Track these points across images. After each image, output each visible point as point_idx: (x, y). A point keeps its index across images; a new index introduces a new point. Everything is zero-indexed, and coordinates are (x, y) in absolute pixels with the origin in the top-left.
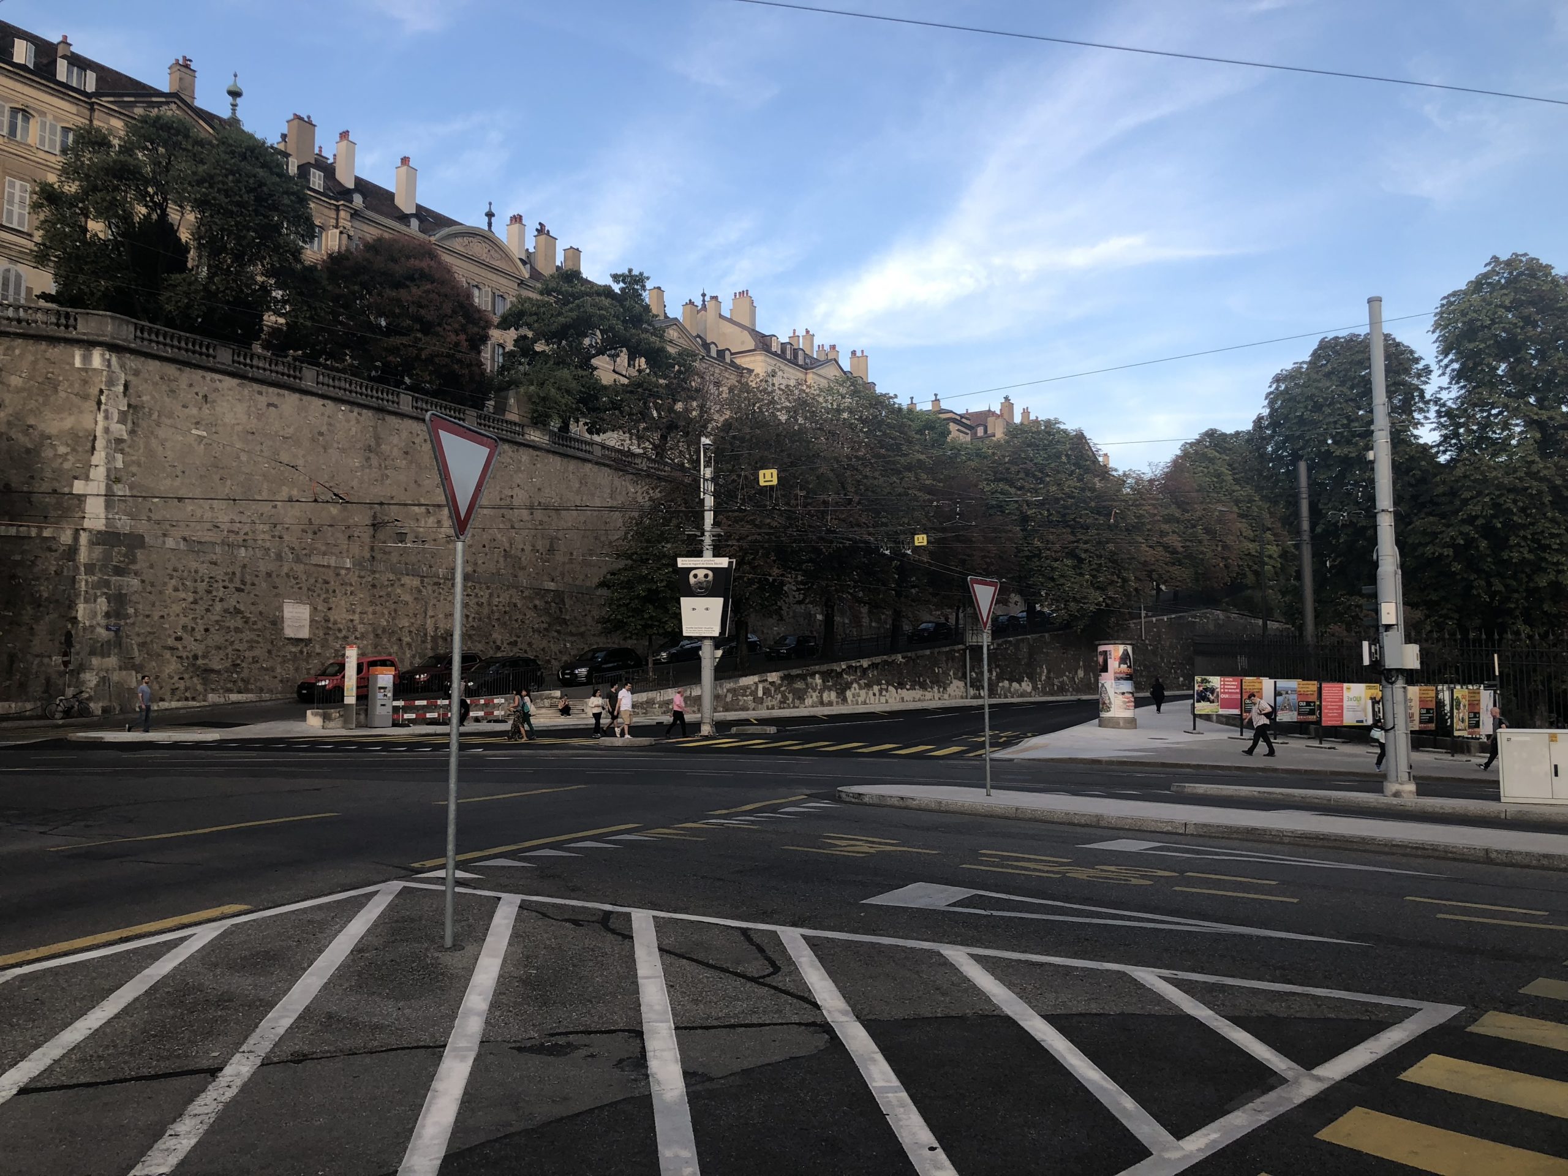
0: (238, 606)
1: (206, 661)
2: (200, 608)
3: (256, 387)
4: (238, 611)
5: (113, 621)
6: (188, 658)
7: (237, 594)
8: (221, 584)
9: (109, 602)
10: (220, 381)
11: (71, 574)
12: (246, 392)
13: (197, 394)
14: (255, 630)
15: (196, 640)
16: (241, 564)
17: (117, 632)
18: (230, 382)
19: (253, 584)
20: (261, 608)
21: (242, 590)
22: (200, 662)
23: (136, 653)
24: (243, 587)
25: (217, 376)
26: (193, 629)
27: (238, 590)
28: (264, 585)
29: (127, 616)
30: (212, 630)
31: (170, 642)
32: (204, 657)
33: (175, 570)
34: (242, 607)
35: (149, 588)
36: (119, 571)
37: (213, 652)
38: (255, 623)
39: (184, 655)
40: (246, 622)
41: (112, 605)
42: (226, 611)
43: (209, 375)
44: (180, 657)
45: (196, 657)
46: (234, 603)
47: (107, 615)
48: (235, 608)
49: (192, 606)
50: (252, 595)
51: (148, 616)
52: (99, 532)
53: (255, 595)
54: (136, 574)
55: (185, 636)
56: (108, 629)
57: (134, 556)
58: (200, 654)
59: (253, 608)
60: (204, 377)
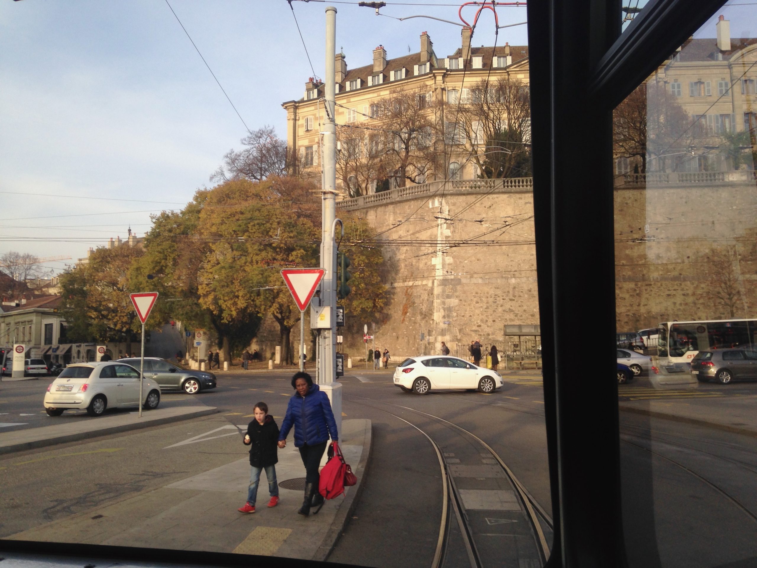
0: (511, 308)
1: (494, 336)
2: (490, 311)
3: (518, 196)
4: (511, 311)
5: (446, 320)
6: (484, 335)
7: (510, 302)
8: (501, 298)
9: (444, 311)
10: (497, 197)
11: (432, 300)
12: (512, 200)
13: (485, 207)
14: (521, 320)
15: (488, 326)
16: (513, 287)
17: (449, 324)
18: (505, 196)
19: (520, 296)
20: (525, 308)
21: (514, 300)
22: (490, 337)
23: (458, 334)
24: (513, 298)
25: (495, 196)
26: (487, 321)
27: (511, 300)
28: (526, 296)
29: (453, 317)
30: (497, 320)
31: (475, 328)
32: (493, 334)
33: (477, 293)
34: (513, 308)
35: (464, 303)
36: (448, 297)
37: (498, 331)
38: (521, 316)
39: (482, 334)
40: (516, 316)
41: (446, 312)
42: (504, 311)
43: (491, 196)
44: (480, 335)
45: (488, 335)
46: (509, 307)
47: (444, 317)
48: (510, 309)
49: (486, 310)
50: (519, 302)
51: (463, 316)
52: (440, 280)
53: (522, 302)
54: (457, 297)
55: (482, 324)
56: (445, 323)
57: (456, 289)
58: (490, 332)
59: (519, 308)
60: (488, 198)
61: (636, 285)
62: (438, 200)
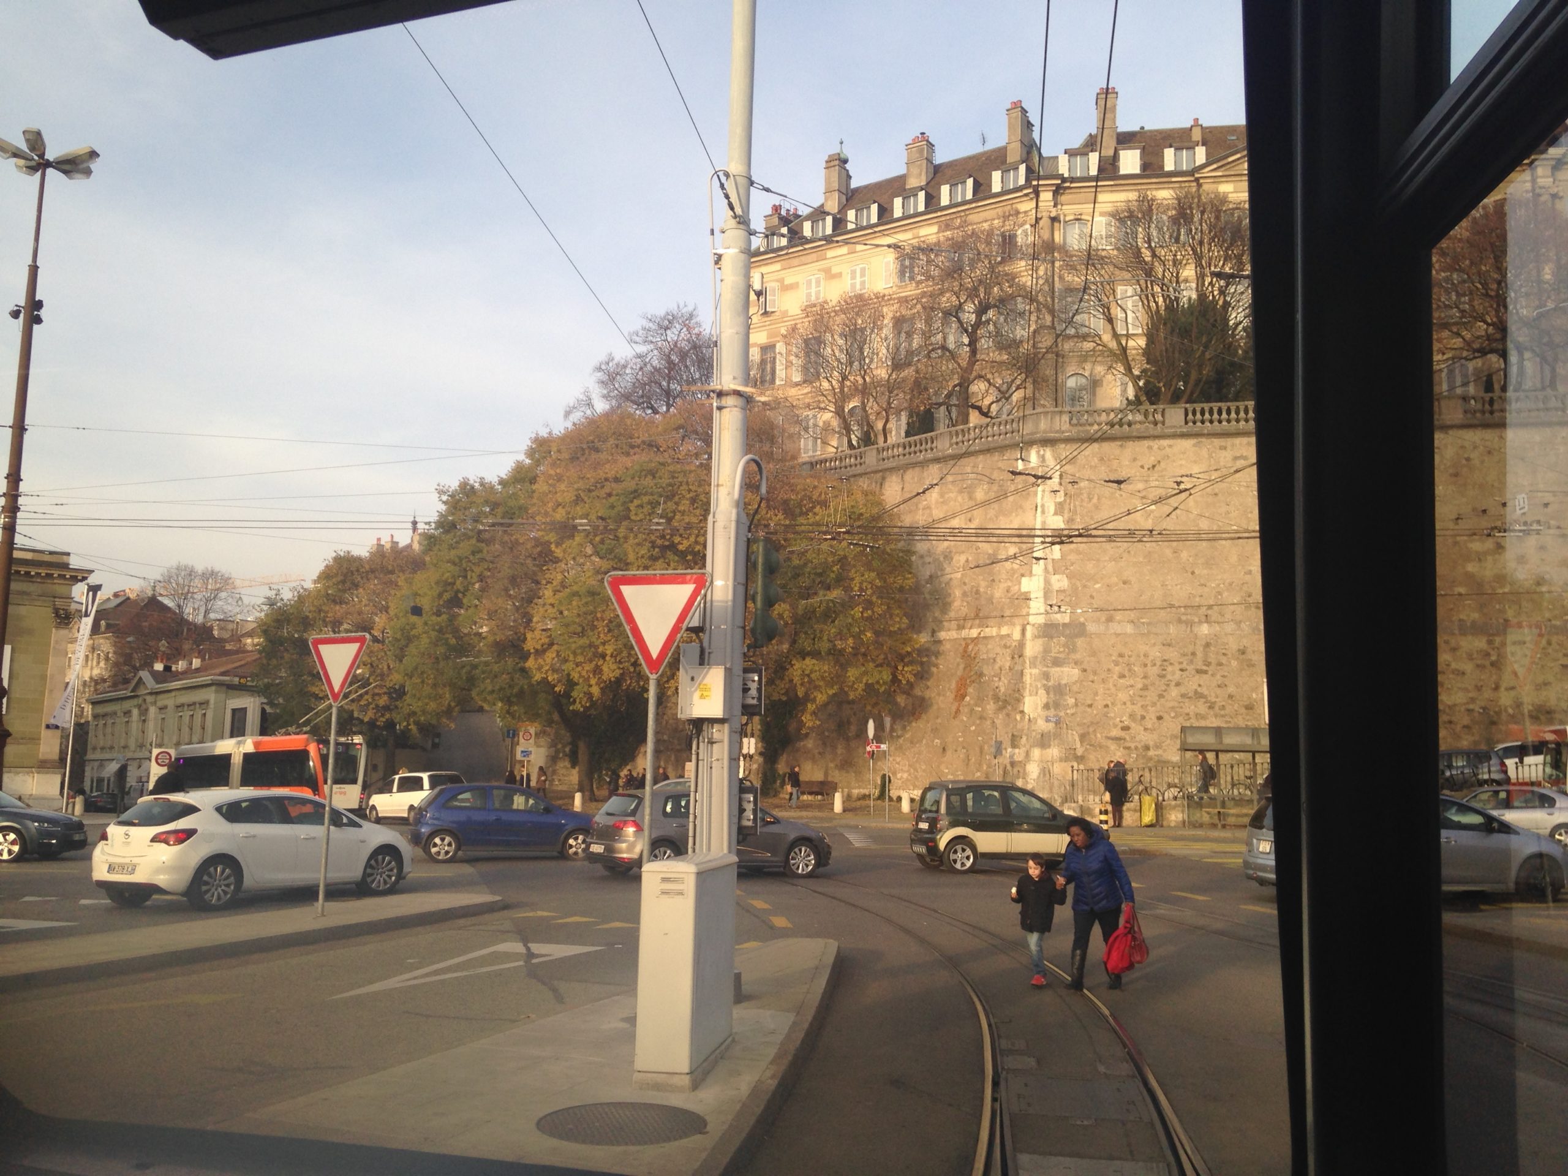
0: (1199, 689)
1: (1160, 752)
2: (1152, 695)
3: (1217, 442)
4: (1199, 695)
5: (1052, 712)
6: (1136, 748)
7: (1197, 676)
8: (1178, 667)
9: (1048, 693)
10: (1170, 446)
11: (1020, 668)
12: (1204, 453)
13: (1142, 467)
14: (1223, 716)
15: (1146, 729)
16: (1204, 643)
17: (1058, 723)
18: (1187, 444)
19: (1220, 664)
20: (1231, 689)
21: (1206, 672)
22: (1151, 753)
23: (1078, 745)
24: (1205, 668)
25: (1165, 443)
26: (1143, 717)
27: (1199, 671)
28: (1234, 663)
29: (1066, 707)
30: (1166, 716)
31: (1116, 732)
32: (1157, 747)
33: (1121, 655)
34: (1205, 692)
35: (1091, 677)
36: (1057, 663)
37: (1169, 741)
38: (1223, 708)
39: (1133, 745)
40: (1210, 708)
41: (1052, 695)
42: (1183, 696)
43: (1156, 444)
44: (1129, 748)
45: (1147, 748)
46: (1195, 687)
47: (1046, 706)
48: (1196, 692)
49: (1142, 693)
50: (1218, 677)
51: (1090, 706)
52: (1040, 625)
53: (1223, 676)
54: (1076, 663)
55: (1133, 725)
56: (1047, 720)
57: (1074, 646)
58: (1151, 744)
59: (1219, 691)
60: (1150, 448)
61: (1490, 642)
62: (1038, 452)
